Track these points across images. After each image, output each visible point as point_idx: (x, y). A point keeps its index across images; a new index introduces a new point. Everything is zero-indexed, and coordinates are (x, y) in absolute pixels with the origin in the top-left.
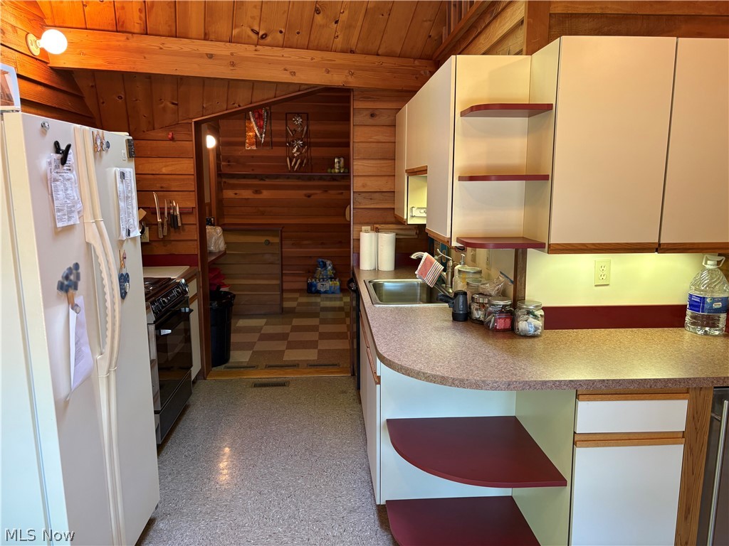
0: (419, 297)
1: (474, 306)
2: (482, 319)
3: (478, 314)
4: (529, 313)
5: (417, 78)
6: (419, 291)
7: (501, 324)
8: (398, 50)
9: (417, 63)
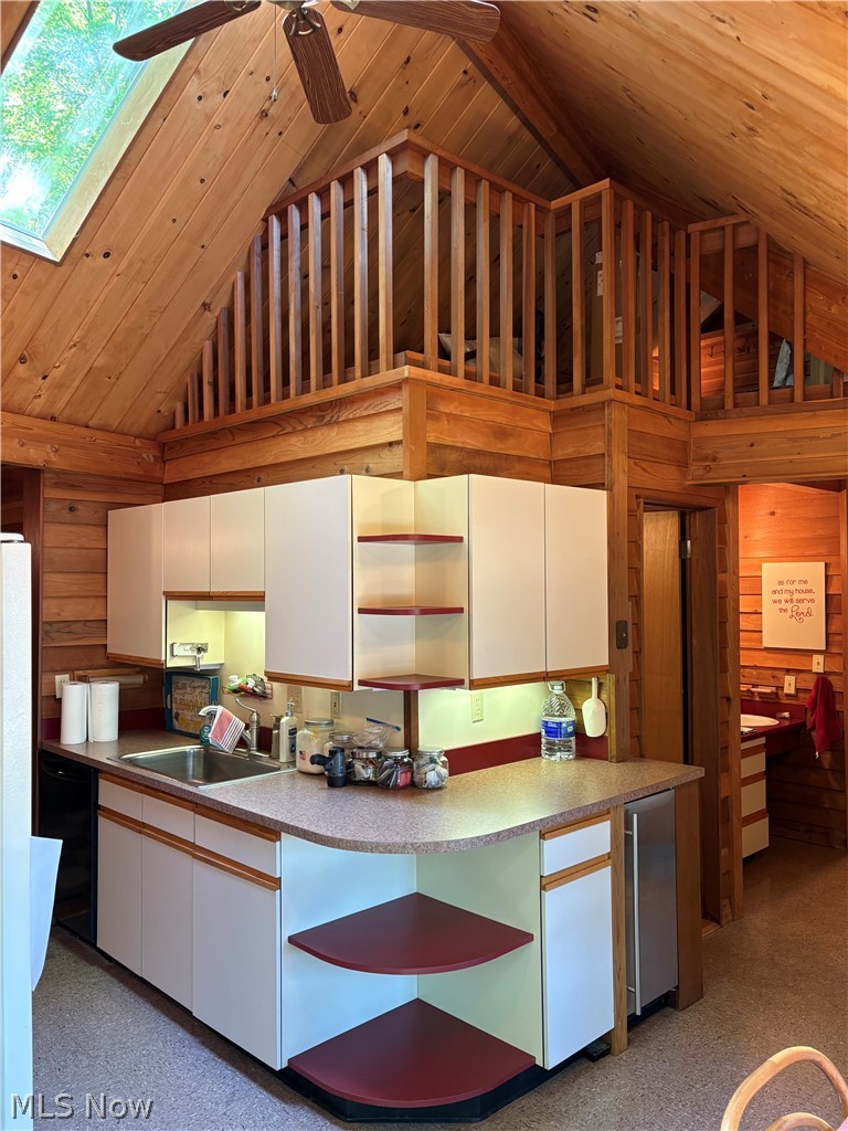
0: (191, 773)
1: (358, 766)
2: (372, 778)
3: (367, 773)
4: (433, 761)
5: (139, 463)
6: (191, 764)
7: (401, 778)
8: (115, 424)
9: (138, 443)
